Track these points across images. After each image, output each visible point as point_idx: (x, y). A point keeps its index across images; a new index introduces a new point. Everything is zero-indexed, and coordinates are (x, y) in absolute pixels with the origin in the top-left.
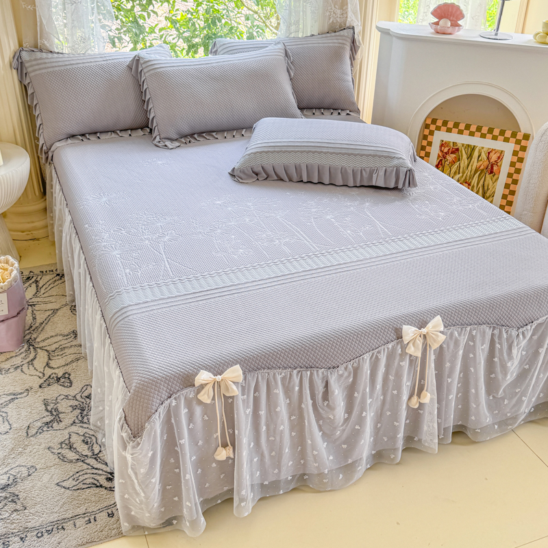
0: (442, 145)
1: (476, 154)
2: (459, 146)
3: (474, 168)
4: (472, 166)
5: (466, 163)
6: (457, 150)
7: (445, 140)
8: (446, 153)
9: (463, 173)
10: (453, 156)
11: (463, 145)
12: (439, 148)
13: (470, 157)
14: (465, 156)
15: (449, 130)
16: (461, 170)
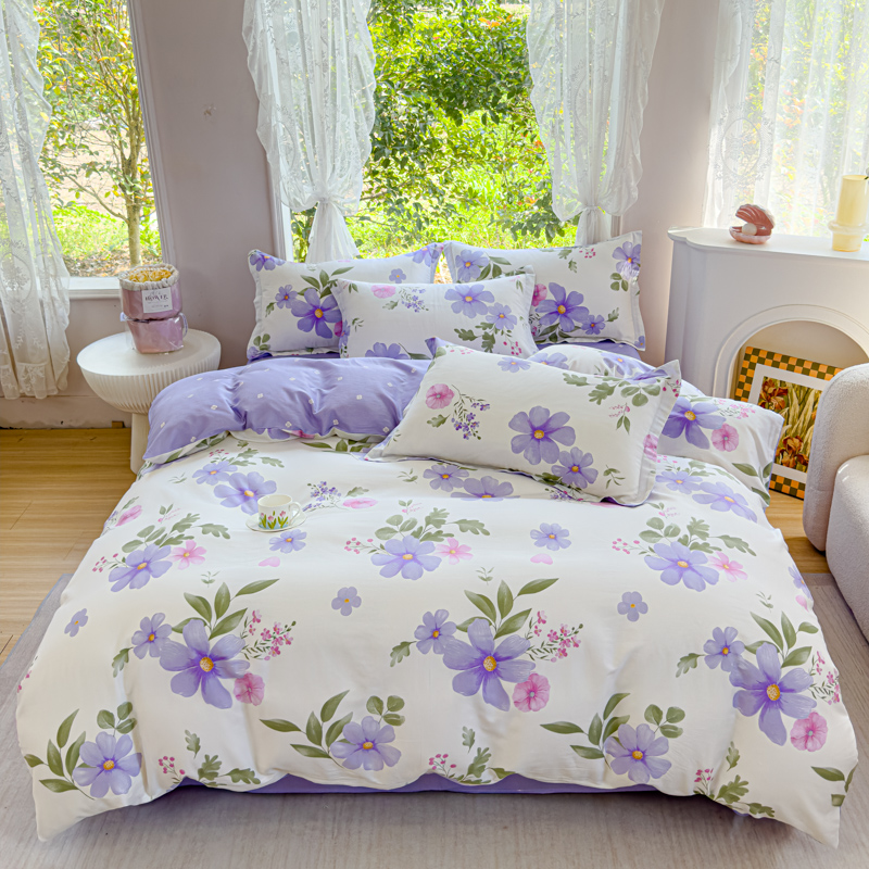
0: (765, 384)
1: (811, 399)
2: (789, 386)
3: (808, 418)
4: (805, 415)
5: (797, 411)
6: (786, 391)
7: (770, 377)
8: (771, 395)
9: (794, 424)
10: (780, 399)
11: (794, 386)
12: (761, 387)
13: (803, 403)
14: (796, 401)
15: (775, 365)
16: (790, 420)
